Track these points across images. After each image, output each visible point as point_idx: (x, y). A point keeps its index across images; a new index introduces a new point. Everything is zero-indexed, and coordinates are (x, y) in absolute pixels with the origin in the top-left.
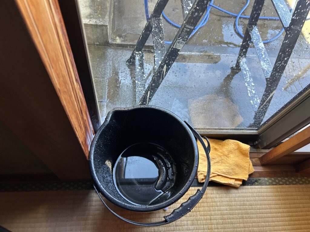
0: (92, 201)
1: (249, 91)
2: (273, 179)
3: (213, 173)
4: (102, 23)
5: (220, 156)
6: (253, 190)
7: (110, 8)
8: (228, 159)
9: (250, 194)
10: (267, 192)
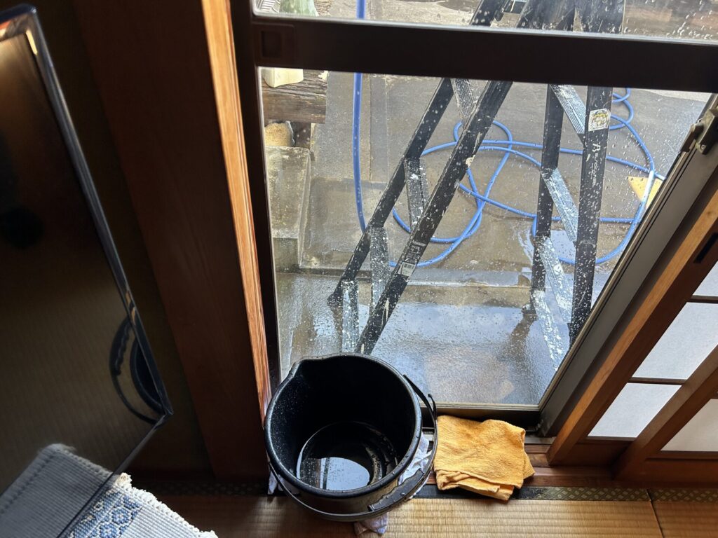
0: (262, 515)
1: (552, 349)
2: (569, 489)
3: (462, 473)
4: (288, 236)
5: (475, 446)
6: (534, 507)
7: (302, 211)
8: (487, 450)
9: (529, 515)
10: (559, 512)
